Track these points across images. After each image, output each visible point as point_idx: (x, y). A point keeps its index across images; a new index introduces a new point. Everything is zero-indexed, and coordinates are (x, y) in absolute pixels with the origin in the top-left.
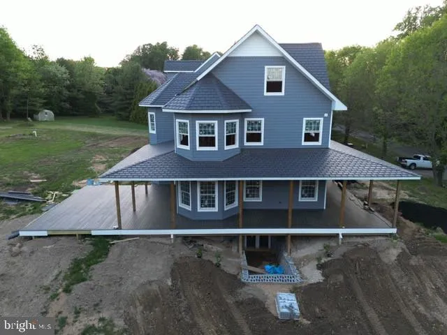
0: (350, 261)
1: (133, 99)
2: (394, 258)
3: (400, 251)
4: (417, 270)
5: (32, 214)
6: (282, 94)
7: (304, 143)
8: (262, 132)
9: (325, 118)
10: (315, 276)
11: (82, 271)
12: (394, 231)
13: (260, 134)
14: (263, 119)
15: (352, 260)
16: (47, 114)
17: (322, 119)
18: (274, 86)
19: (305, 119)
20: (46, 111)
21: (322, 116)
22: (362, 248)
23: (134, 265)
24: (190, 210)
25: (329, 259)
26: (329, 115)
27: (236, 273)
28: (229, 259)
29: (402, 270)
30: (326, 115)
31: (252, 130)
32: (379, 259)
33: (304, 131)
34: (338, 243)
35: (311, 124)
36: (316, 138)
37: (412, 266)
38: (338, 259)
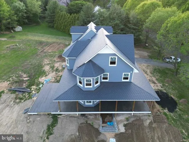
0: (134, 124)
1: (55, 18)
2: (148, 124)
3: (150, 121)
4: (154, 129)
5: (29, 99)
6: (116, 65)
7: (123, 80)
8: (108, 77)
10: (122, 130)
11: (51, 130)
12: (150, 112)
13: (107, 78)
14: (108, 74)
15: (135, 124)
16: (19, 29)
19: (123, 73)
20: (19, 27)
22: (138, 119)
23: (66, 127)
24: (83, 103)
25: (128, 122)
26: (133, 72)
27: (98, 128)
28: (96, 121)
29: (150, 129)
30: (131, 72)
31: (105, 76)
32: (143, 124)
33: (123, 77)
34: (131, 116)
35: (126, 75)
36: (127, 78)
37: (153, 127)
38: (130, 123)
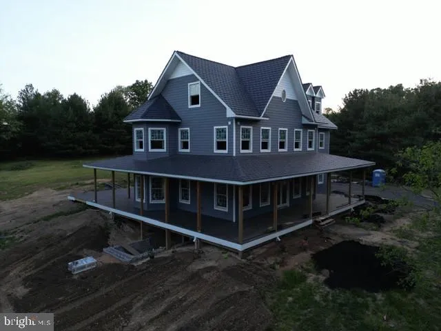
6: (199, 106)
7: (216, 151)
8: (189, 139)
9: (229, 126)
13: (188, 142)
14: (189, 129)
17: (227, 127)
18: (195, 100)
19: (215, 127)
21: (227, 124)
26: (232, 123)
30: (230, 123)
31: (184, 139)
33: (215, 140)
35: (220, 132)
